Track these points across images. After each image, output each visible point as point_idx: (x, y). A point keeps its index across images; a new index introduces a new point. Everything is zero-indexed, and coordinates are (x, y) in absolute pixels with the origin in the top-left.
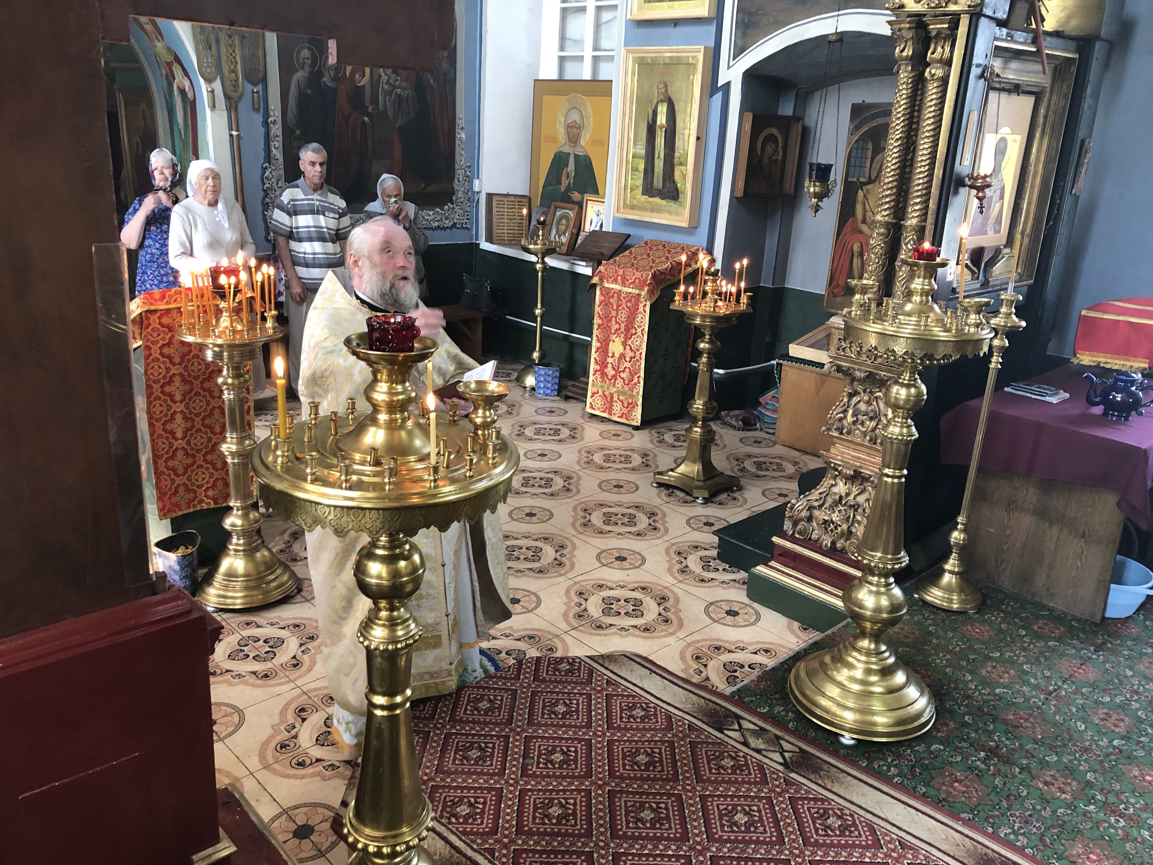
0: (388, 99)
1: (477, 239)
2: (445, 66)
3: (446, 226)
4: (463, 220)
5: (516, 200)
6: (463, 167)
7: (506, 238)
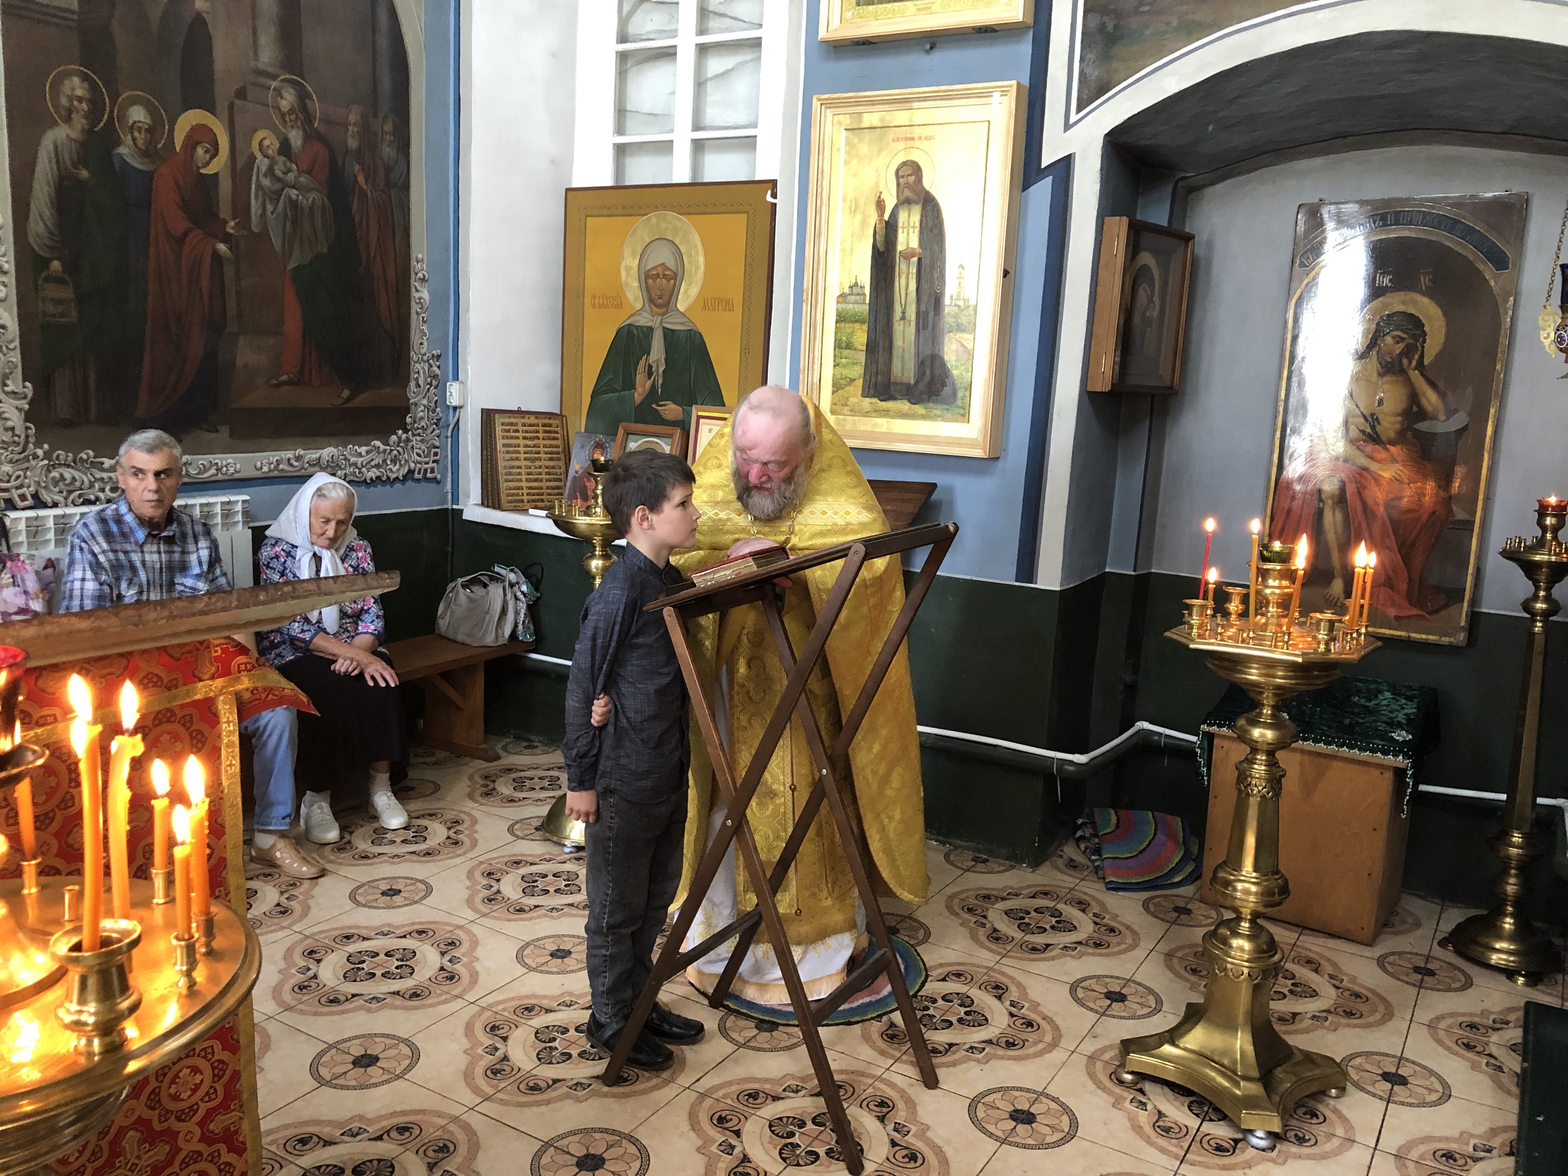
0: (270, 207)
1: (455, 499)
2: (388, 151)
3: (393, 476)
4: (427, 463)
5: (540, 422)
6: (425, 358)
7: (525, 498)
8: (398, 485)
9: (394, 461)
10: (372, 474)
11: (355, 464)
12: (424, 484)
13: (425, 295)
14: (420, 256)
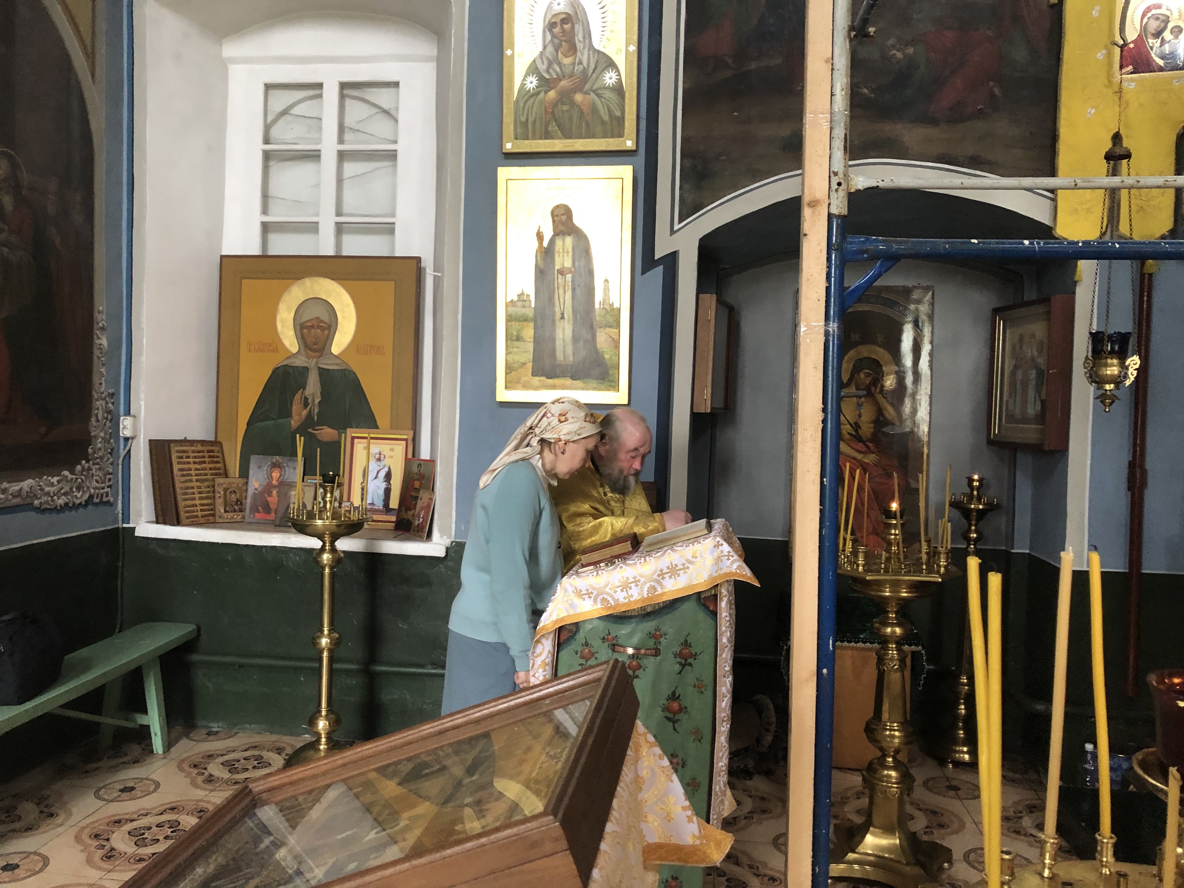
1: (126, 518)
2: (77, 218)
3: (77, 502)
4: (103, 488)
5: (205, 448)
6: (103, 396)
7: (200, 514)
8: (81, 510)
9: (79, 489)
10: (61, 501)
11: (48, 494)
12: (102, 508)
13: (104, 342)
14: (101, 308)
